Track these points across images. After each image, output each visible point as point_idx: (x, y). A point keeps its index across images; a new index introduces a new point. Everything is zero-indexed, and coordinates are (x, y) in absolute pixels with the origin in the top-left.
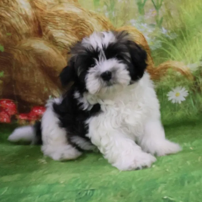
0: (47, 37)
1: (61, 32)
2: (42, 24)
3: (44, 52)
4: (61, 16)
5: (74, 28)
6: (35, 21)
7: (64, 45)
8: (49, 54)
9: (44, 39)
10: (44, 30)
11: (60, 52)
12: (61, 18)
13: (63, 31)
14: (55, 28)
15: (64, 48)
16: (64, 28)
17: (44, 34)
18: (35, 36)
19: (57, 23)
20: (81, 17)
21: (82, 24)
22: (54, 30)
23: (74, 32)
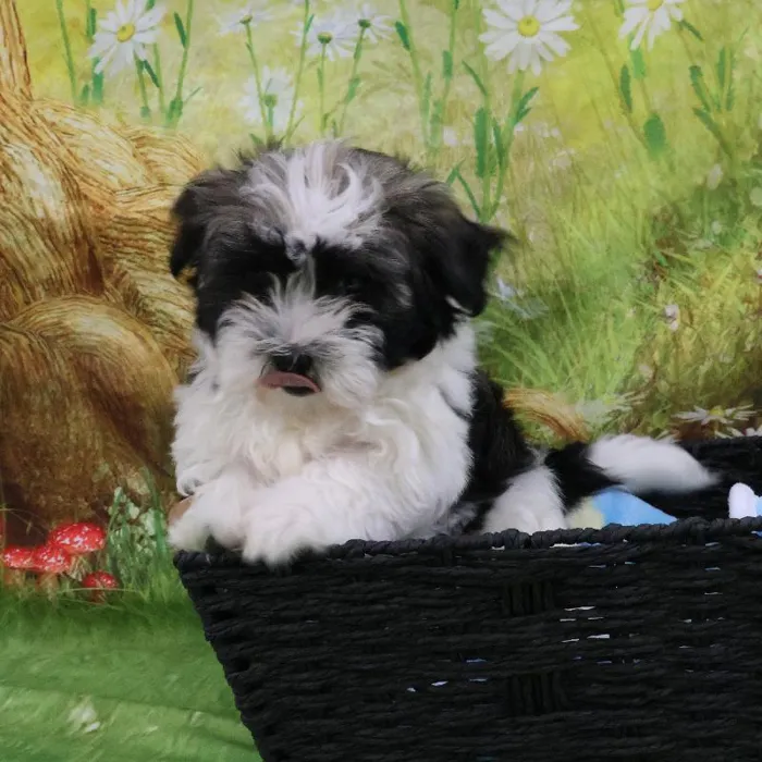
0: (120, 294)
1: (163, 280)
2: (100, 252)
3: (106, 344)
6: (76, 241)
7: (174, 324)
8: (120, 351)
9: (107, 301)
10: (109, 272)
11: (156, 347)
12: (160, 234)
14: (143, 268)
17: (108, 283)
22: (141, 274)
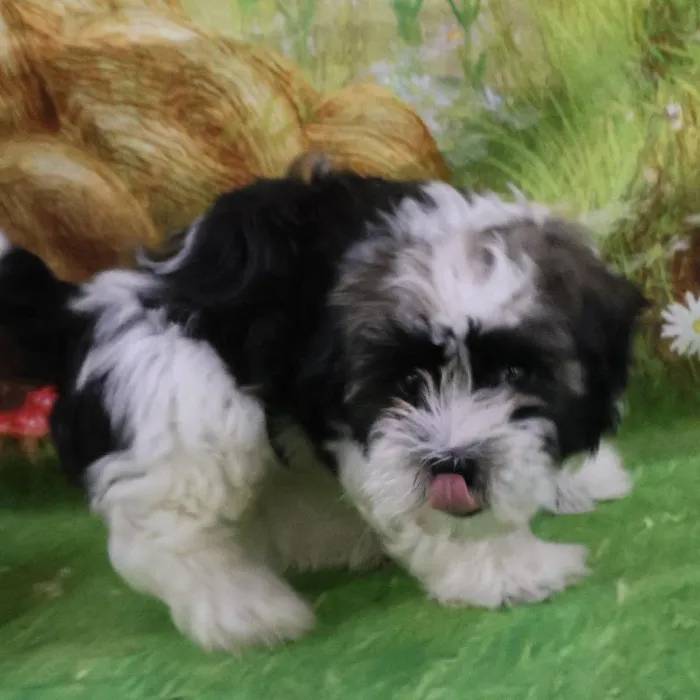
0: (78, 131)
1: (125, 113)
2: (51, 88)
3: (68, 187)
4: (117, 54)
5: (171, 97)
6: (24, 77)
7: (141, 160)
8: (85, 193)
9: (64, 141)
10: (64, 109)
11: (123, 186)
12: (117, 63)
13: (132, 109)
14: (100, 100)
15: (138, 169)
16: (134, 99)
17: (64, 120)
18: (32, 131)
19: (107, 82)
20: (194, 58)
21: (196, 82)
22: (99, 107)
23: (173, 110)
